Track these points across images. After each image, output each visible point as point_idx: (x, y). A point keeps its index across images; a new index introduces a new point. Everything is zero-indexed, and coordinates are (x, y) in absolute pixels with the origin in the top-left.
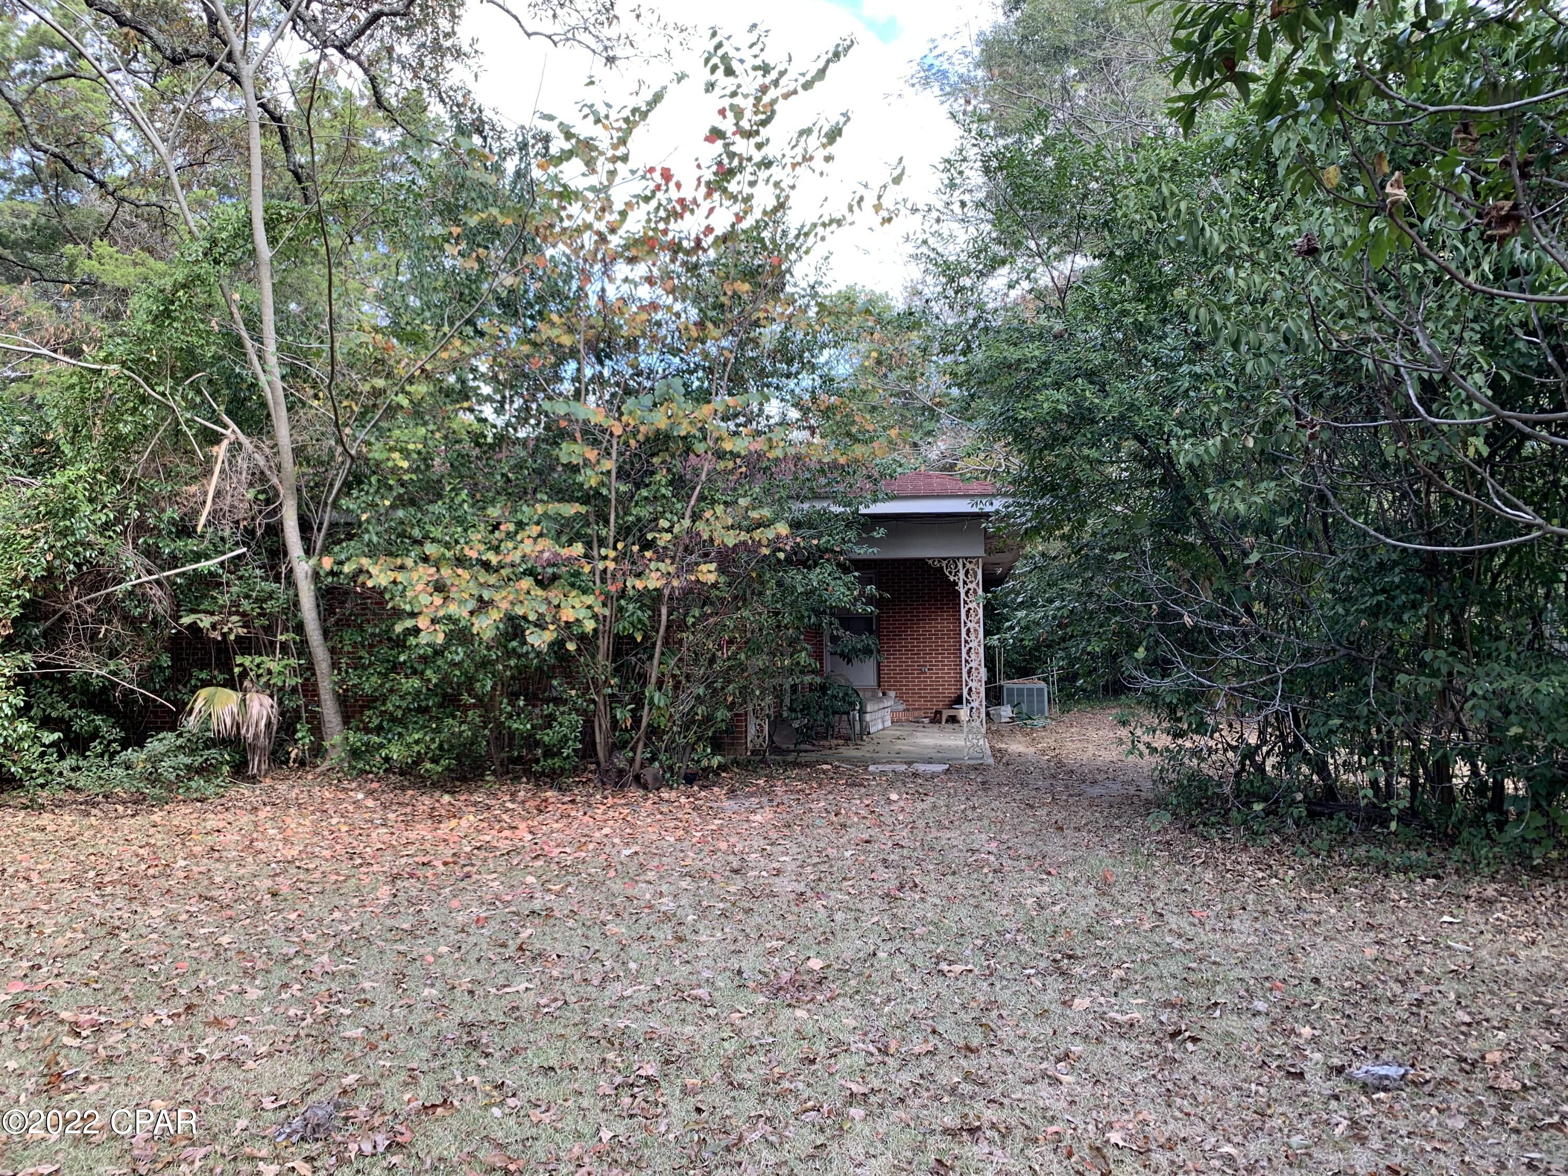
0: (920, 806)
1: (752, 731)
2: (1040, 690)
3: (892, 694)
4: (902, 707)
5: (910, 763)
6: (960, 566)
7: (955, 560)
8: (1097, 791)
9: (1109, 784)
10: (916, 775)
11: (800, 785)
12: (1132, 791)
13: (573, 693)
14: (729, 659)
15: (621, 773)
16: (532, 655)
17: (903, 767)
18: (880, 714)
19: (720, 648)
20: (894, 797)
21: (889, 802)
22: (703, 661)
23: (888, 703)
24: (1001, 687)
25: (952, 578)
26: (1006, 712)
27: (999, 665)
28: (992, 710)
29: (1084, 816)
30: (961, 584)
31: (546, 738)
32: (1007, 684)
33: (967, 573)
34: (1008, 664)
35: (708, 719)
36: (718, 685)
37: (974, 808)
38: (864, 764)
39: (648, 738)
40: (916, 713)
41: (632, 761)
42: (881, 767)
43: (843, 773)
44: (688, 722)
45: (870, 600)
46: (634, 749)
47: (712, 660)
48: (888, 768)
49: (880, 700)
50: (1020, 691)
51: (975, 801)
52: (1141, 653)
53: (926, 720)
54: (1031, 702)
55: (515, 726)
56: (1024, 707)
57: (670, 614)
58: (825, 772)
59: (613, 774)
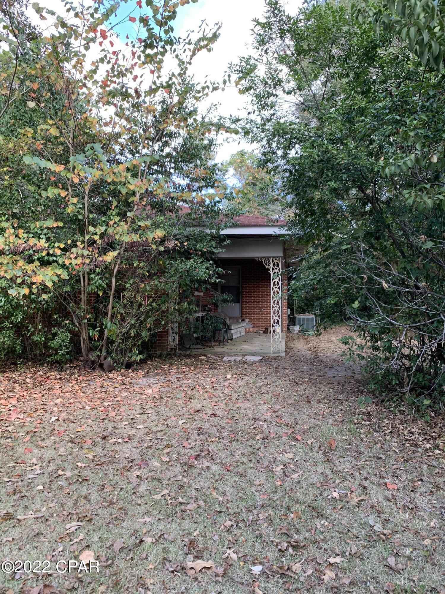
0: (240, 383)
1: (171, 339)
2: (312, 319)
3: (247, 320)
4: (251, 326)
5: (244, 356)
6: (271, 261)
7: (269, 258)
8: (332, 373)
9: (339, 368)
10: (245, 363)
11: (184, 368)
12: (350, 374)
13: (67, 322)
14: (148, 305)
15: (93, 362)
16: (43, 302)
17: (239, 358)
18: (239, 330)
19: (144, 300)
20: (229, 376)
21: (226, 379)
22: (136, 306)
23: (243, 324)
24: (295, 317)
25: (267, 267)
26: (297, 328)
27: (295, 307)
28: (290, 327)
29: (324, 390)
30: (271, 270)
31: (52, 345)
32: (298, 316)
33: (274, 265)
34: (299, 307)
35: (138, 335)
36: (142, 319)
37: (267, 385)
38: (222, 355)
39: (107, 345)
40: (257, 329)
41: (99, 357)
42: (230, 358)
43: (210, 362)
44: (126, 337)
45: (220, 276)
46: (101, 350)
47: (140, 306)
48: (233, 358)
49: (240, 323)
50: (304, 319)
51: (270, 380)
52: (356, 305)
53: (262, 332)
54: (308, 324)
55: (36, 339)
56: (305, 326)
57: (116, 282)
58: (201, 360)
59: (89, 362)
